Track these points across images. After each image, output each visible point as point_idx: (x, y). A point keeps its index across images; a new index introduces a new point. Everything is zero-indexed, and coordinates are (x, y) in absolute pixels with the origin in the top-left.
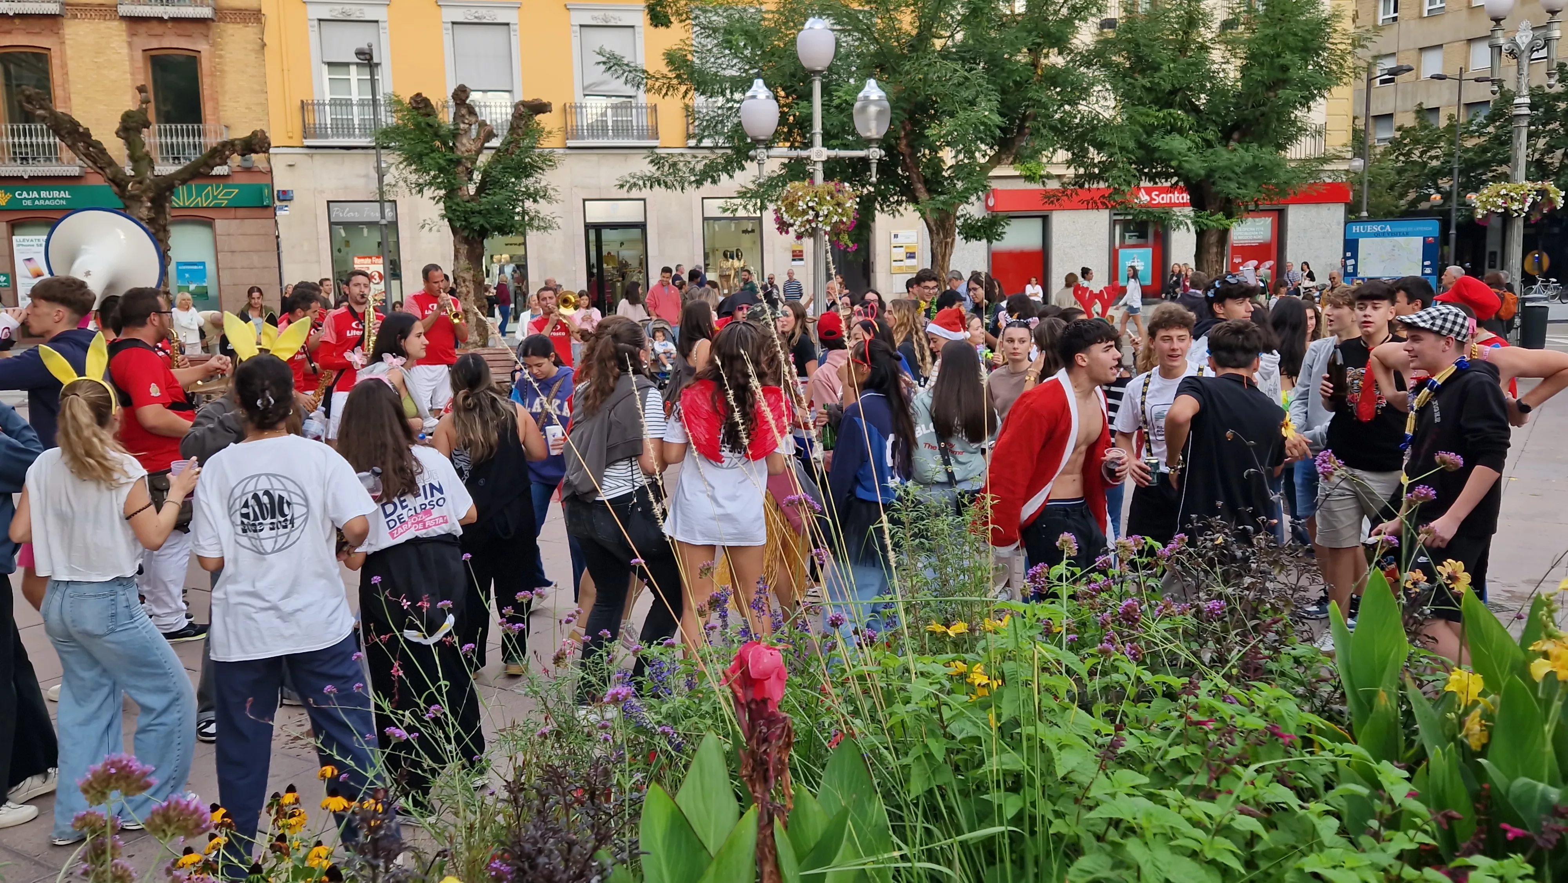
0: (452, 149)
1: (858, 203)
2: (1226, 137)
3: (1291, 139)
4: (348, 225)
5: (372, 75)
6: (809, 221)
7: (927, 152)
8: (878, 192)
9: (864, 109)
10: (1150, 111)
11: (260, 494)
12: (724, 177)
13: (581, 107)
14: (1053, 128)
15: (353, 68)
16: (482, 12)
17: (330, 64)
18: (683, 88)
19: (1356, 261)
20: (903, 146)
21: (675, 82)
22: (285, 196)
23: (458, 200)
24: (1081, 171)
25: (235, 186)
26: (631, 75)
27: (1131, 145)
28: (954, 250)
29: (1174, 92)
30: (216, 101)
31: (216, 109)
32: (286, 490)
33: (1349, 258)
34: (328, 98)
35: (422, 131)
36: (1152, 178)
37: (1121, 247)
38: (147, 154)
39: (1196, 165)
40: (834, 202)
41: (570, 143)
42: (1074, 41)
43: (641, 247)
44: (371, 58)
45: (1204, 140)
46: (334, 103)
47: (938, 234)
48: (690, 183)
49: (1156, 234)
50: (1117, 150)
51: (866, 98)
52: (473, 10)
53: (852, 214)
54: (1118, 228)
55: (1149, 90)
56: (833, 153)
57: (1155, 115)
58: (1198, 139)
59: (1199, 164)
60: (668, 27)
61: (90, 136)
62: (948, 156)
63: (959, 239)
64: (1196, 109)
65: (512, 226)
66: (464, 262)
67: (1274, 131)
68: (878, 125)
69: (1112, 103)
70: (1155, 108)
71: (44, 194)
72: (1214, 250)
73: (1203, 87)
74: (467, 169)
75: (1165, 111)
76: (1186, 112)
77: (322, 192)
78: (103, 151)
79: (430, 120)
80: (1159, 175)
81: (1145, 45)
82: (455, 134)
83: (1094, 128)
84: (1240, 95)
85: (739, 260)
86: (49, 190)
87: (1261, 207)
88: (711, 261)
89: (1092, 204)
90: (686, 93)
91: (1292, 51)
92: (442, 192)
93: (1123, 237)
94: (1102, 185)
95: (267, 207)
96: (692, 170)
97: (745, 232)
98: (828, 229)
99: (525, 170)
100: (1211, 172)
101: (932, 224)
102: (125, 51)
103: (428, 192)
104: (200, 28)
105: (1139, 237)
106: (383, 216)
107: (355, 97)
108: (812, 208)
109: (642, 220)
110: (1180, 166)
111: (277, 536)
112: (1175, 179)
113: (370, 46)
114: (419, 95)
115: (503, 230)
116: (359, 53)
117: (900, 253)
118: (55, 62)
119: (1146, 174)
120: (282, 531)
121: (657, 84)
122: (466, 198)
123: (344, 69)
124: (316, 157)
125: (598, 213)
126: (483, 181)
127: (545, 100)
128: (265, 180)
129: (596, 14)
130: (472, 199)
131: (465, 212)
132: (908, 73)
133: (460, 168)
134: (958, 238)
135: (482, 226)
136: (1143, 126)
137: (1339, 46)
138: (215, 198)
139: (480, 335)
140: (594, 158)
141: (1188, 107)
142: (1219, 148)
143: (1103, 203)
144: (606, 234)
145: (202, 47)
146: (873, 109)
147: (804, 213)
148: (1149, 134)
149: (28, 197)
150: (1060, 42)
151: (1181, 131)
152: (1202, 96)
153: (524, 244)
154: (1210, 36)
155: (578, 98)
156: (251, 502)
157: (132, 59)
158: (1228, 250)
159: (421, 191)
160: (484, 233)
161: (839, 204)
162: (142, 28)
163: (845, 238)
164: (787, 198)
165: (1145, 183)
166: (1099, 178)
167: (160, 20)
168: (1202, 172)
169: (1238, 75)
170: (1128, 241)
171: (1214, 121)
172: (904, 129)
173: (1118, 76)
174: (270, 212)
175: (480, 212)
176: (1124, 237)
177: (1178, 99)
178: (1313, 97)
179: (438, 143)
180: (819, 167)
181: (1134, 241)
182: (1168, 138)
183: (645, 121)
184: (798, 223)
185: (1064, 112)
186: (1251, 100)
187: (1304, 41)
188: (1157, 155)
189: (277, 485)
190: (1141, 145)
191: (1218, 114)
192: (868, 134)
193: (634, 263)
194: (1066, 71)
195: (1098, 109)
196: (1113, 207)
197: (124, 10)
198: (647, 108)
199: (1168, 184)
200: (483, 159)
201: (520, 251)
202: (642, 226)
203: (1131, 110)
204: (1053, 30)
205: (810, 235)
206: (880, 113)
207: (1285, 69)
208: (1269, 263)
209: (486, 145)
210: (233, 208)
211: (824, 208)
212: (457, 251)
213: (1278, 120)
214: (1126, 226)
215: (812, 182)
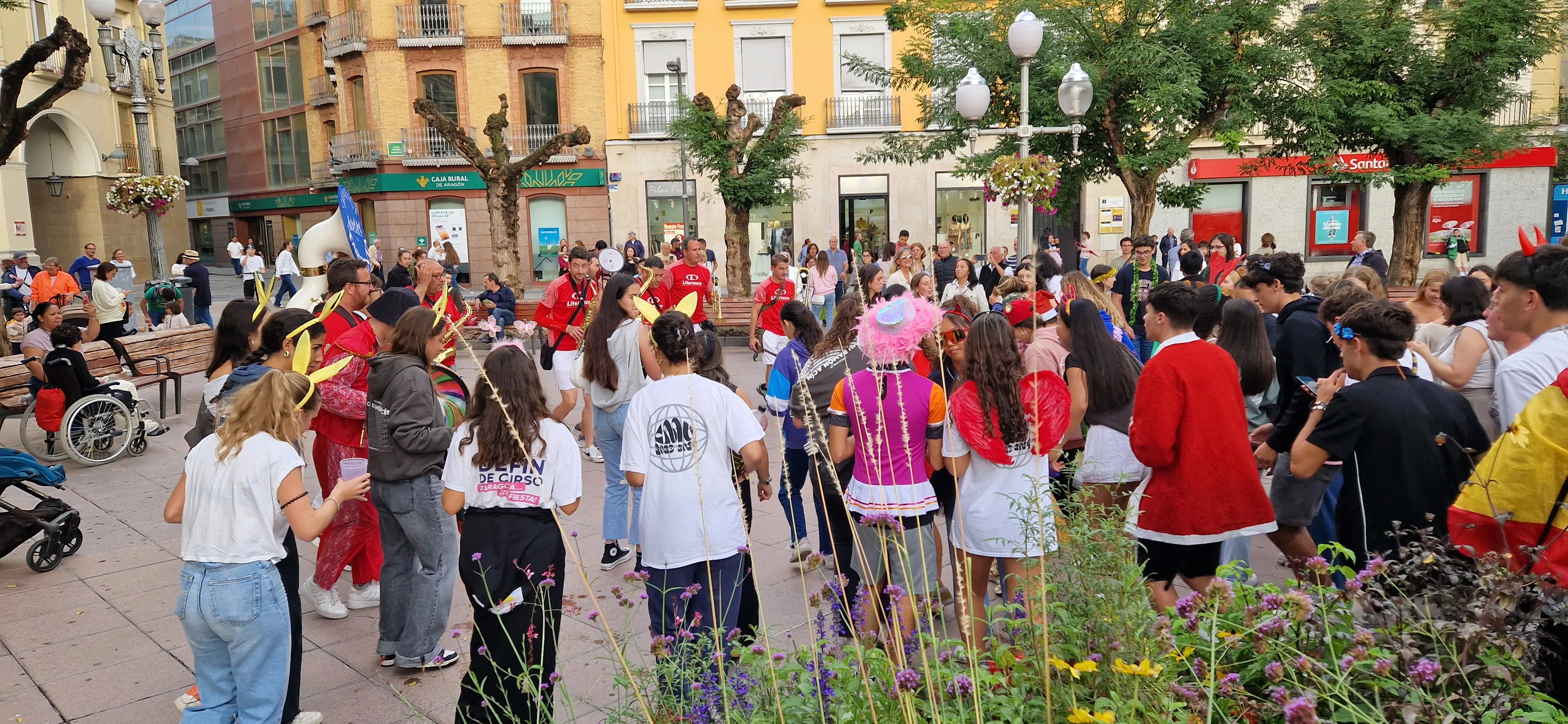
0: (725, 137)
1: (1060, 173)
2: (1429, 105)
3: (1498, 105)
4: (662, 199)
5: (679, 82)
6: (1014, 190)
7: (1130, 126)
8: (1085, 164)
9: (1068, 90)
10: (1351, 83)
11: (670, 421)
12: (947, 153)
13: (839, 101)
14: (1253, 101)
15: (667, 78)
16: (764, 29)
17: (650, 75)
18: (914, 81)
19: (1565, 222)
20: (1108, 123)
21: (907, 76)
22: (615, 177)
23: (730, 178)
24: (1280, 141)
25: (580, 171)
26: (871, 73)
27: (1331, 114)
28: (1154, 214)
29: (1376, 64)
30: (568, 106)
31: (568, 112)
32: (689, 418)
33: (1557, 219)
34: (648, 101)
35: (703, 123)
36: (1351, 146)
37: (1318, 209)
38: (505, 147)
39: (1399, 130)
40: (1037, 173)
41: (830, 131)
42: (1275, 22)
43: (884, 213)
44: (679, 69)
45: (1406, 108)
46: (652, 105)
47: (1139, 199)
48: (918, 159)
49: (1354, 197)
50: (1316, 119)
51: (1070, 80)
52: (757, 27)
53: (1053, 183)
54: (1315, 192)
55: (1350, 64)
56: (1038, 130)
57: (1355, 87)
58: (1399, 108)
59: (1401, 129)
60: (903, 30)
61: (464, 134)
62: (1150, 130)
63: (1158, 205)
64: (1398, 81)
65: (771, 198)
66: (733, 228)
67: (1480, 97)
68: (1080, 104)
69: (1312, 77)
70: (1356, 80)
71: (450, 179)
72: (1414, 211)
73: (1405, 58)
74: (737, 153)
75: (1366, 83)
76: (1389, 83)
77: (642, 174)
78: (473, 145)
79: (709, 114)
80: (1358, 143)
81: (1346, 23)
82: (728, 125)
83: (1293, 101)
84: (1445, 66)
85: (966, 223)
86: (454, 175)
87: (1464, 171)
88: (942, 224)
89: (1291, 170)
90: (916, 85)
91: (1501, 21)
92: (717, 172)
93: (1320, 200)
94: (1300, 154)
95: (603, 186)
96: (920, 148)
97: (972, 200)
98: (1030, 195)
99: (783, 152)
100: (1413, 137)
101: (1133, 191)
102: (506, 71)
103: (707, 172)
104: (558, 51)
105: (1336, 200)
106: (684, 192)
107: (668, 100)
108: (1018, 179)
109: (884, 190)
110: (1381, 132)
111: (684, 456)
112: (1375, 146)
113: (678, 60)
114: (701, 94)
115: (767, 201)
116: (670, 65)
117: (1108, 217)
118: (459, 81)
119: (1345, 143)
120: (687, 452)
121: (892, 79)
122: (736, 176)
123: (660, 79)
124: (638, 148)
125: (851, 186)
126: (750, 162)
127: (801, 95)
128: (600, 166)
129: (853, 25)
130: (741, 177)
131: (734, 188)
132: (1113, 57)
133: (731, 152)
134: (1157, 203)
135: (747, 199)
136: (1344, 97)
137: (1551, 15)
138: (566, 180)
139: (744, 286)
140: (848, 142)
141: (1391, 78)
142: (1421, 114)
143: (1301, 169)
144: (858, 204)
145: (559, 66)
146: (1076, 90)
147: (1010, 182)
148: (1349, 105)
149: (440, 181)
150: (1262, 25)
151: (1383, 101)
152: (1405, 68)
153: (792, 212)
154: (1413, 11)
155: (837, 94)
156: (664, 428)
157: (511, 77)
158: (1428, 211)
159: (700, 171)
160: (748, 205)
161: (1042, 175)
162: (518, 53)
163: (1048, 205)
164: (995, 170)
165: (1344, 151)
166: (1294, 147)
167: (530, 46)
168: (1406, 137)
169: (1443, 46)
170: (1325, 204)
171: (1417, 91)
172: (1109, 107)
173: (1317, 52)
174: (604, 189)
175: (745, 188)
176: (1322, 200)
177: (1380, 71)
178: (1522, 65)
179: (714, 133)
180: (1025, 142)
181: (1332, 203)
182: (1368, 107)
183: (890, 110)
184: (1003, 192)
185: (1265, 87)
186: (1456, 70)
187: (1514, 11)
188: (1357, 123)
189: (683, 414)
190: (1340, 115)
191: (1421, 84)
192: (1072, 112)
193: (881, 227)
194: (1265, 49)
195: (1297, 83)
196: (1311, 173)
197: (507, 40)
198: (892, 99)
199: (1367, 151)
200: (751, 144)
201: (788, 218)
202: (885, 197)
203: (1331, 83)
204: (1254, 13)
205: (1016, 202)
206: (1083, 93)
207: (1493, 39)
208: (1468, 224)
209: (754, 134)
210: (579, 188)
211: (1029, 178)
212: (728, 219)
213: (1485, 87)
214: (1325, 190)
215: (1018, 155)
